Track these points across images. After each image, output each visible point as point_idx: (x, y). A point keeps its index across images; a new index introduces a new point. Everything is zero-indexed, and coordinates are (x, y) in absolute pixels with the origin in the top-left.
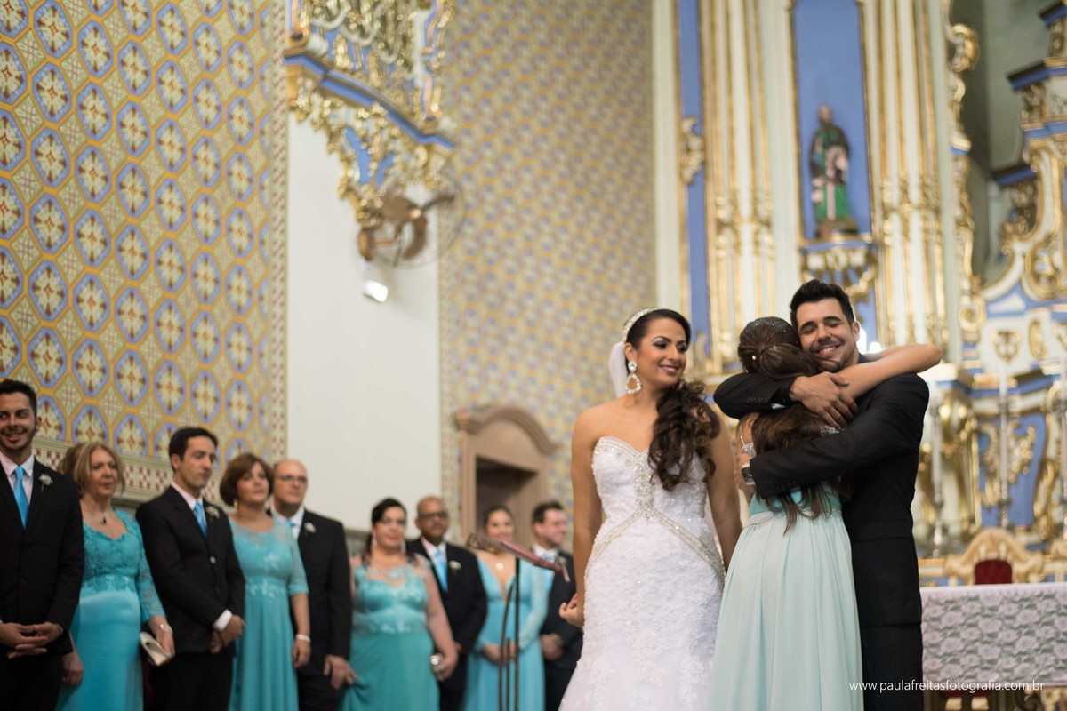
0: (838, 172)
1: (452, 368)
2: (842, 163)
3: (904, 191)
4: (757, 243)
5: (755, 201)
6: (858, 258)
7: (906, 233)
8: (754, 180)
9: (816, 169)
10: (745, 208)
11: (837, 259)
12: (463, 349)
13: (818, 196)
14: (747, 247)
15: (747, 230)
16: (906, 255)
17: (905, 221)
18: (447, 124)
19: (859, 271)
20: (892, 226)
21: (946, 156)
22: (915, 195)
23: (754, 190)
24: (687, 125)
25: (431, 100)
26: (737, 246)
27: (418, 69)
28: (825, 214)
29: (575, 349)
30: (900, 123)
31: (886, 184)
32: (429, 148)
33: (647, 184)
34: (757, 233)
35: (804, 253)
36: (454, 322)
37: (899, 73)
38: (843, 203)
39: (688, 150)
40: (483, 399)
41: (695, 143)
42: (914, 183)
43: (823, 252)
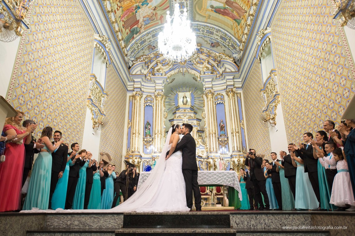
0: (149, 128)
1: (101, 147)
2: (150, 127)
3: (158, 131)
4: (138, 136)
5: (138, 131)
6: (151, 140)
7: (158, 137)
8: (139, 128)
9: (146, 128)
10: (137, 132)
11: (148, 140)
12: (102, 144)
13: (146, 131)
14: (137, 137)
15: (137, 135)
16: (158, 140)
17: (158, 135)
18: (105, 113)
19: (151, 141)
20: (156, 135)
21: (163, 128)
22: (159, 132)
23: (138, 130)
24: (129, 121)
25: (103, 109)
26: (136, 136)
27: (102, 105)
28: (147, 134)
29: (114, 147)
30: (158, 123)
31: (156, 130)
32: (102, 116)
33: (123, 128)
34: (138, 135)
35: (144, 138)
36: (102, 140)
37: (158, 117)
38: (149, 132)
39: (129, 124)
40: (104, 152)
41: (130, 123)
42: (159, 130)
43: (147, 138)
